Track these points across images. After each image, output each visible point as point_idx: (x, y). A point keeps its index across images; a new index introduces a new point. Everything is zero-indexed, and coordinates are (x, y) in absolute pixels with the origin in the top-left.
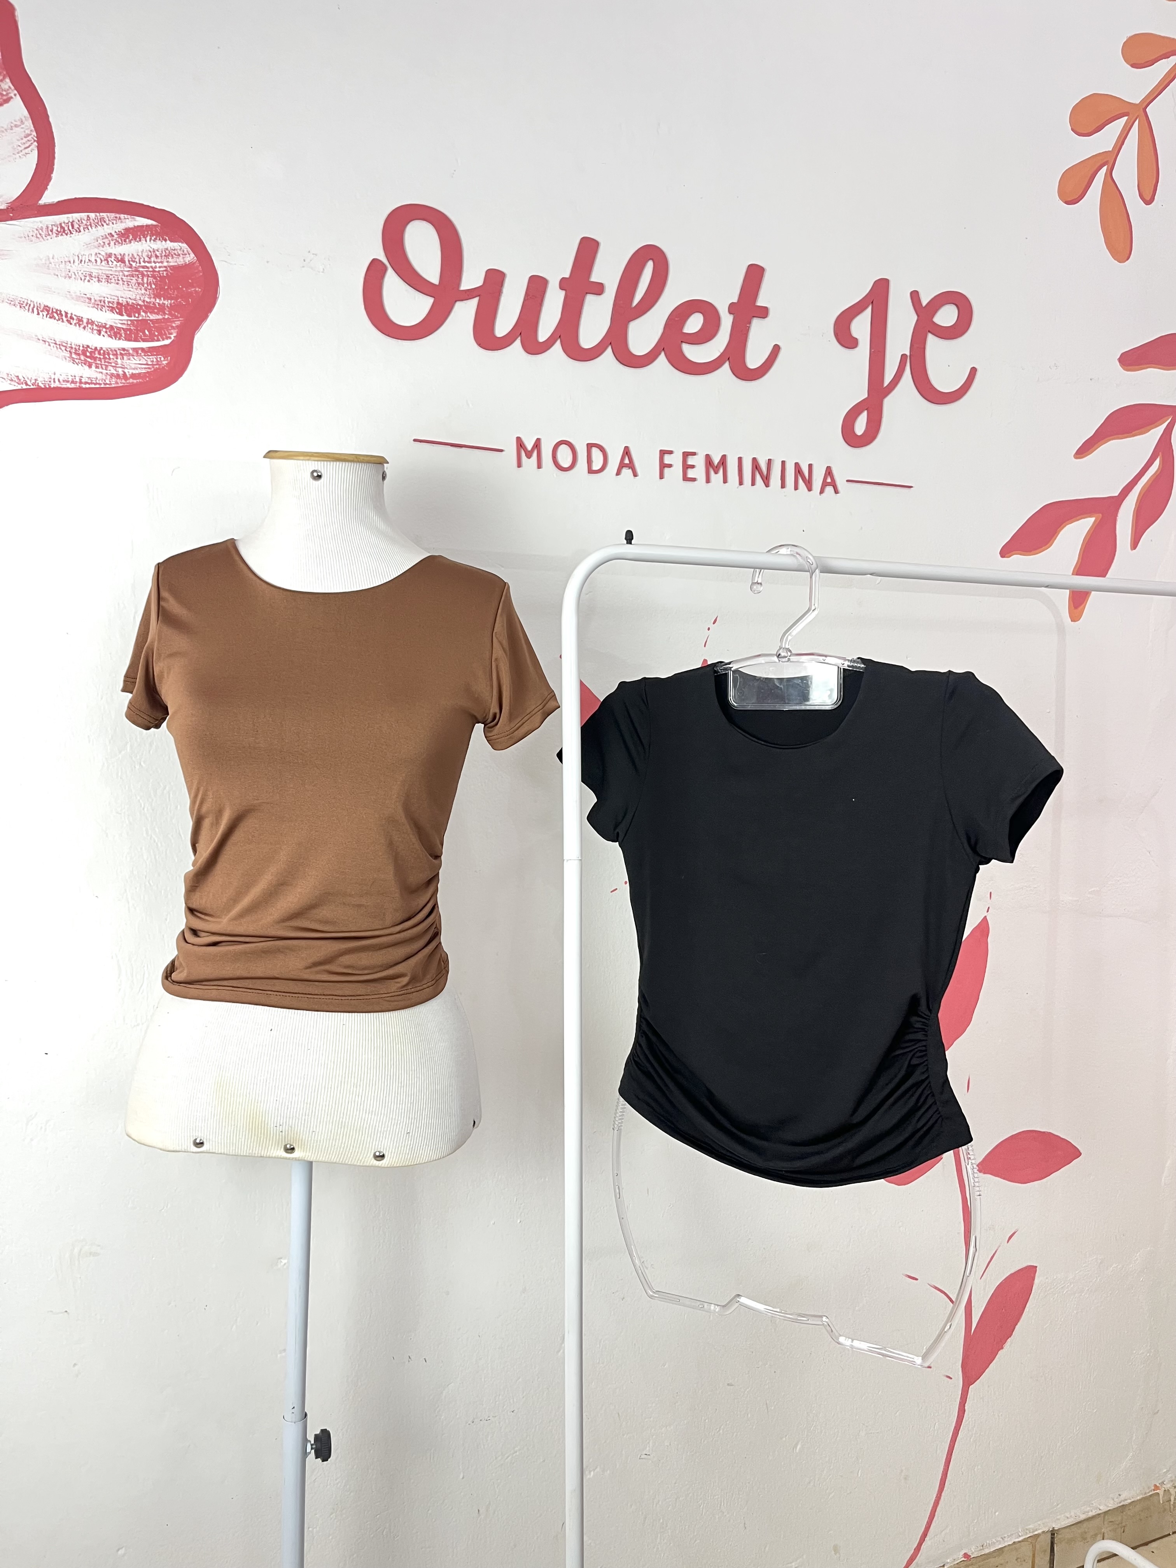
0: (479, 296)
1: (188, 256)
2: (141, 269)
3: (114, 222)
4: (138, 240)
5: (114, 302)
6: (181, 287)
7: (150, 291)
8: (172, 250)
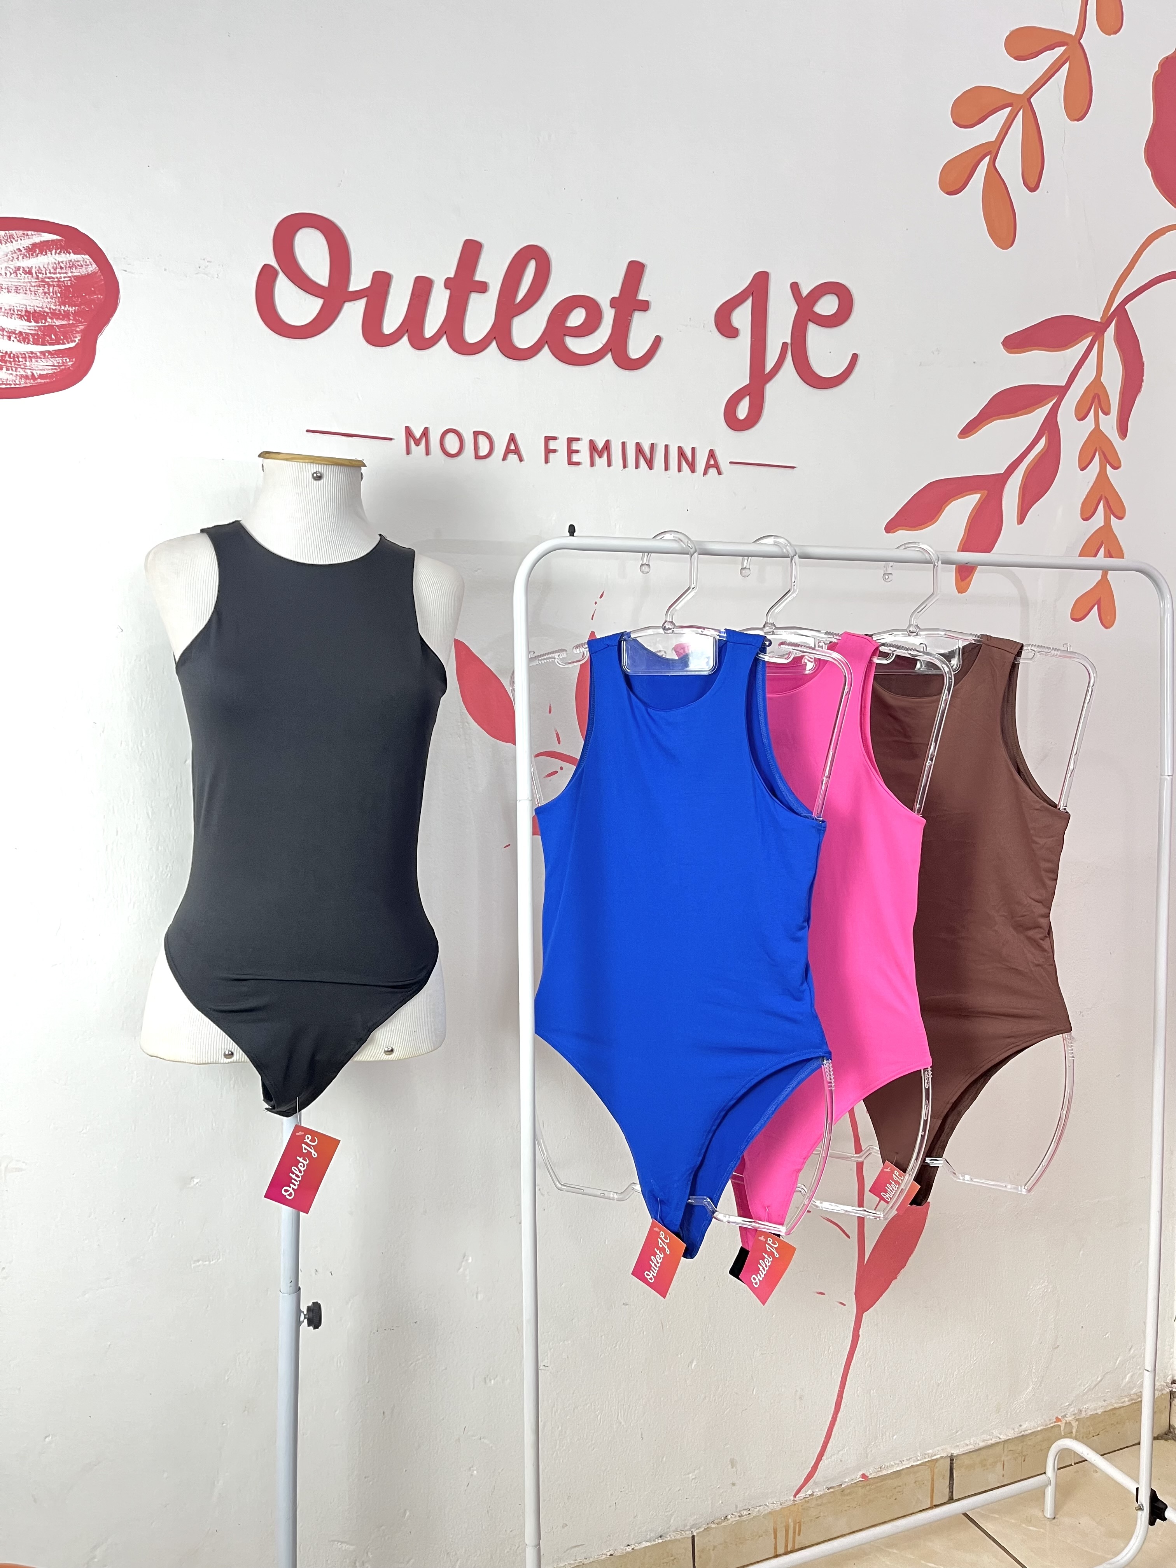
0: (366, 296)
1: (90, 266)
2: (47, 280)
3: (22, 238)
4: (44, 253)
5: (22, 310)
6: (84, 294)
7: (56, 299)
8: (76, 261)
